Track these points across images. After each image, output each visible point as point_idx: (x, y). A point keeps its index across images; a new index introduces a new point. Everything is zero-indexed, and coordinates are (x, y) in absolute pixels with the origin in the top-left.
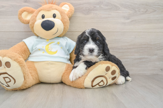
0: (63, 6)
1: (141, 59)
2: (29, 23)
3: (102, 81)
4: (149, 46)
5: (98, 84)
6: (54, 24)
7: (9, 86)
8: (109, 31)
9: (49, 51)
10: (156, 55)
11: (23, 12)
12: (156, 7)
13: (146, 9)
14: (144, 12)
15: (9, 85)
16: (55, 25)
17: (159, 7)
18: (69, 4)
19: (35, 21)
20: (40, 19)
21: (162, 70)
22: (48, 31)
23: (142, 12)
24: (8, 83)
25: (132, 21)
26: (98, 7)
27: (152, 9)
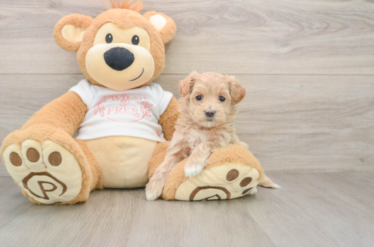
1: (314, 135)
10: (348, 126)
13: (326, 22)
14: (322, 30)
17: (356, 18)
21: (362, 160)
23: (318, 28)
25: (295, 50)
27: (339, 23)
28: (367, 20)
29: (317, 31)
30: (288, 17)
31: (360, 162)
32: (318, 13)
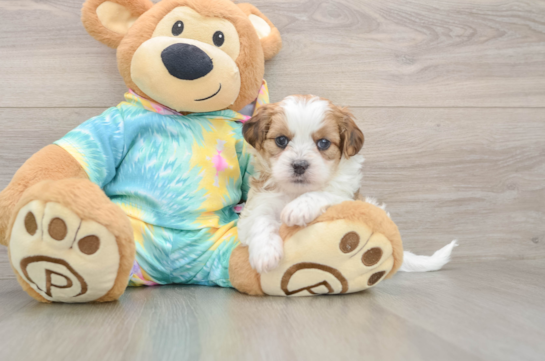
1: (460, 202)
3: (325, 284)
5: (307, 289)
10: (512, 187)
12: (506, 19)
13: (470, 27)
14: (465, 39)
17: (515, 20)
21: (535, 240)
23: (459, 36)
25: (426, 69)
26: (304, 18)
27: (491, 28)
28: (532, 24)
29: (458, 39)
30: (413, 19)
31: (532, 243)
32: (459, 12)
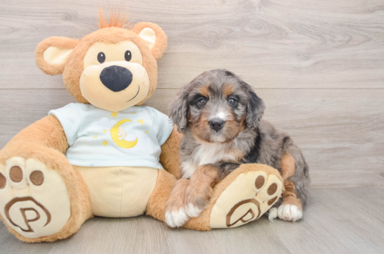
0: (140, 31)
2: (60, 72)
3: (250, 211)
4: (354, 121)
5: (241, 219)
6: (131, 76)
7: (30, 230)
8: (262, 87)
9: (120, 138)
11: (45, 50)
12: (372, 30)
15: (32, 227)
16: (133, 77)
18: (156, 26)
19: (82, 68)
20: (94, 64)
22: (117, 93)
24: (30, 223)
26: (238, 30)
